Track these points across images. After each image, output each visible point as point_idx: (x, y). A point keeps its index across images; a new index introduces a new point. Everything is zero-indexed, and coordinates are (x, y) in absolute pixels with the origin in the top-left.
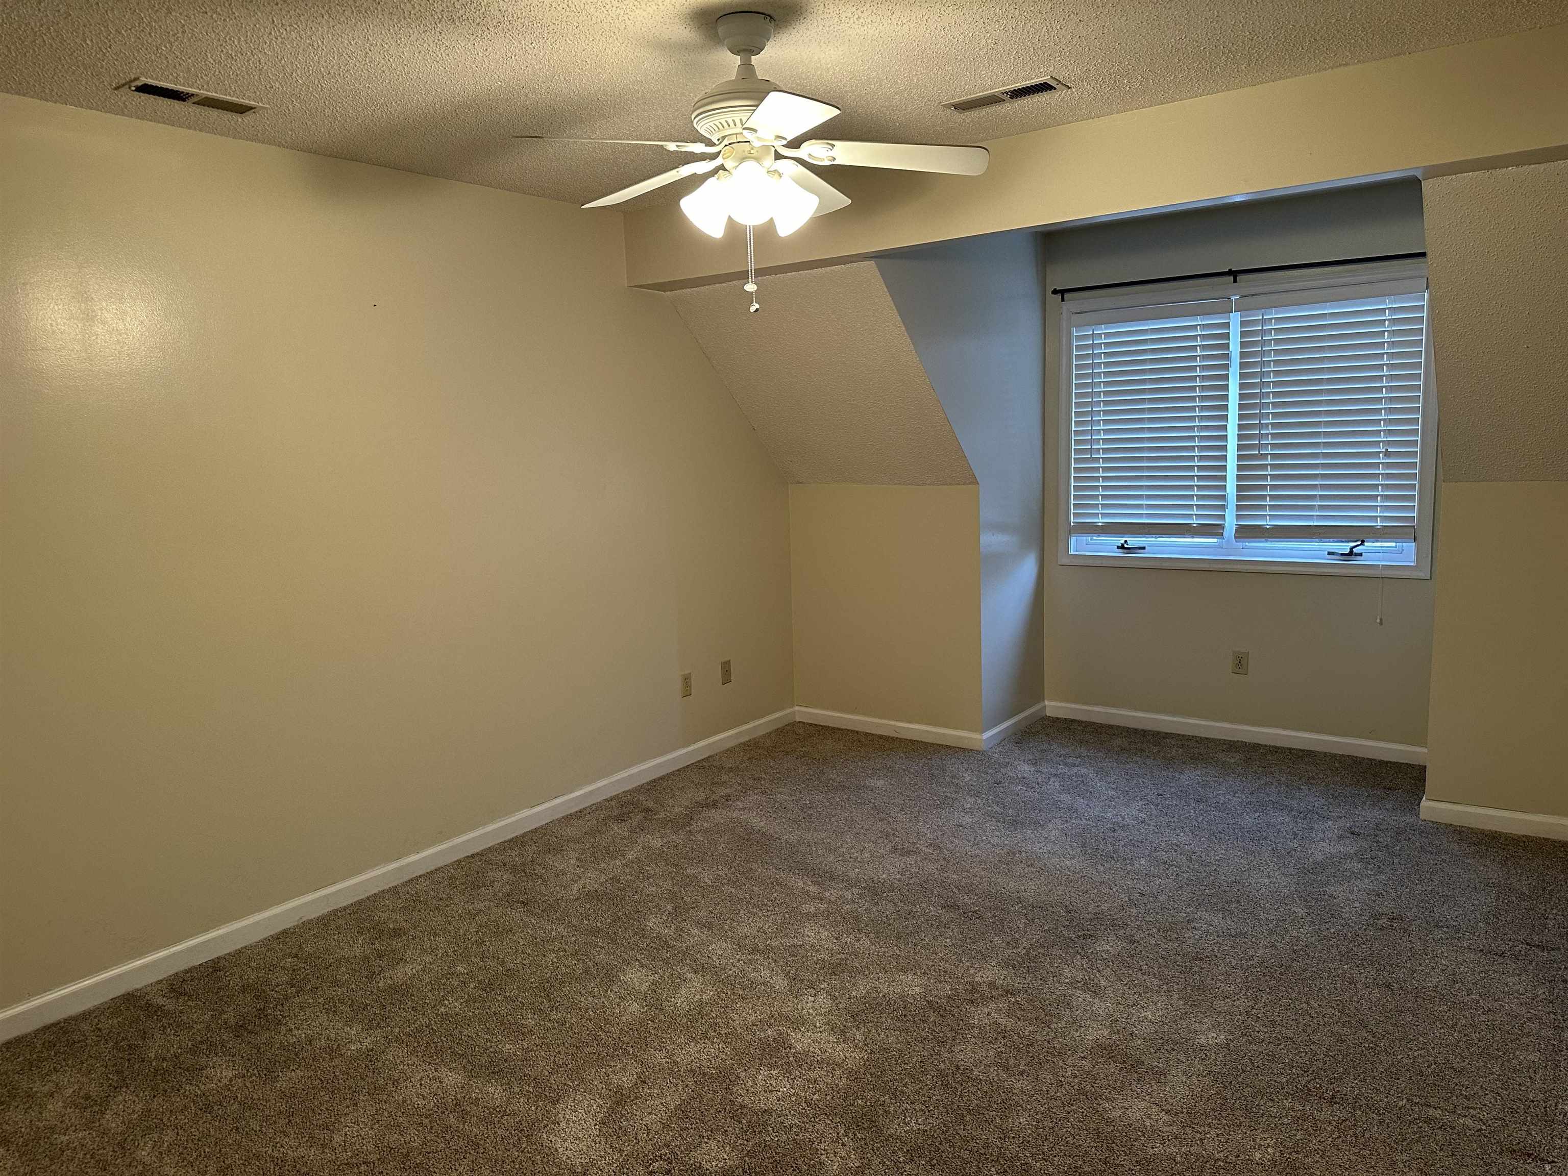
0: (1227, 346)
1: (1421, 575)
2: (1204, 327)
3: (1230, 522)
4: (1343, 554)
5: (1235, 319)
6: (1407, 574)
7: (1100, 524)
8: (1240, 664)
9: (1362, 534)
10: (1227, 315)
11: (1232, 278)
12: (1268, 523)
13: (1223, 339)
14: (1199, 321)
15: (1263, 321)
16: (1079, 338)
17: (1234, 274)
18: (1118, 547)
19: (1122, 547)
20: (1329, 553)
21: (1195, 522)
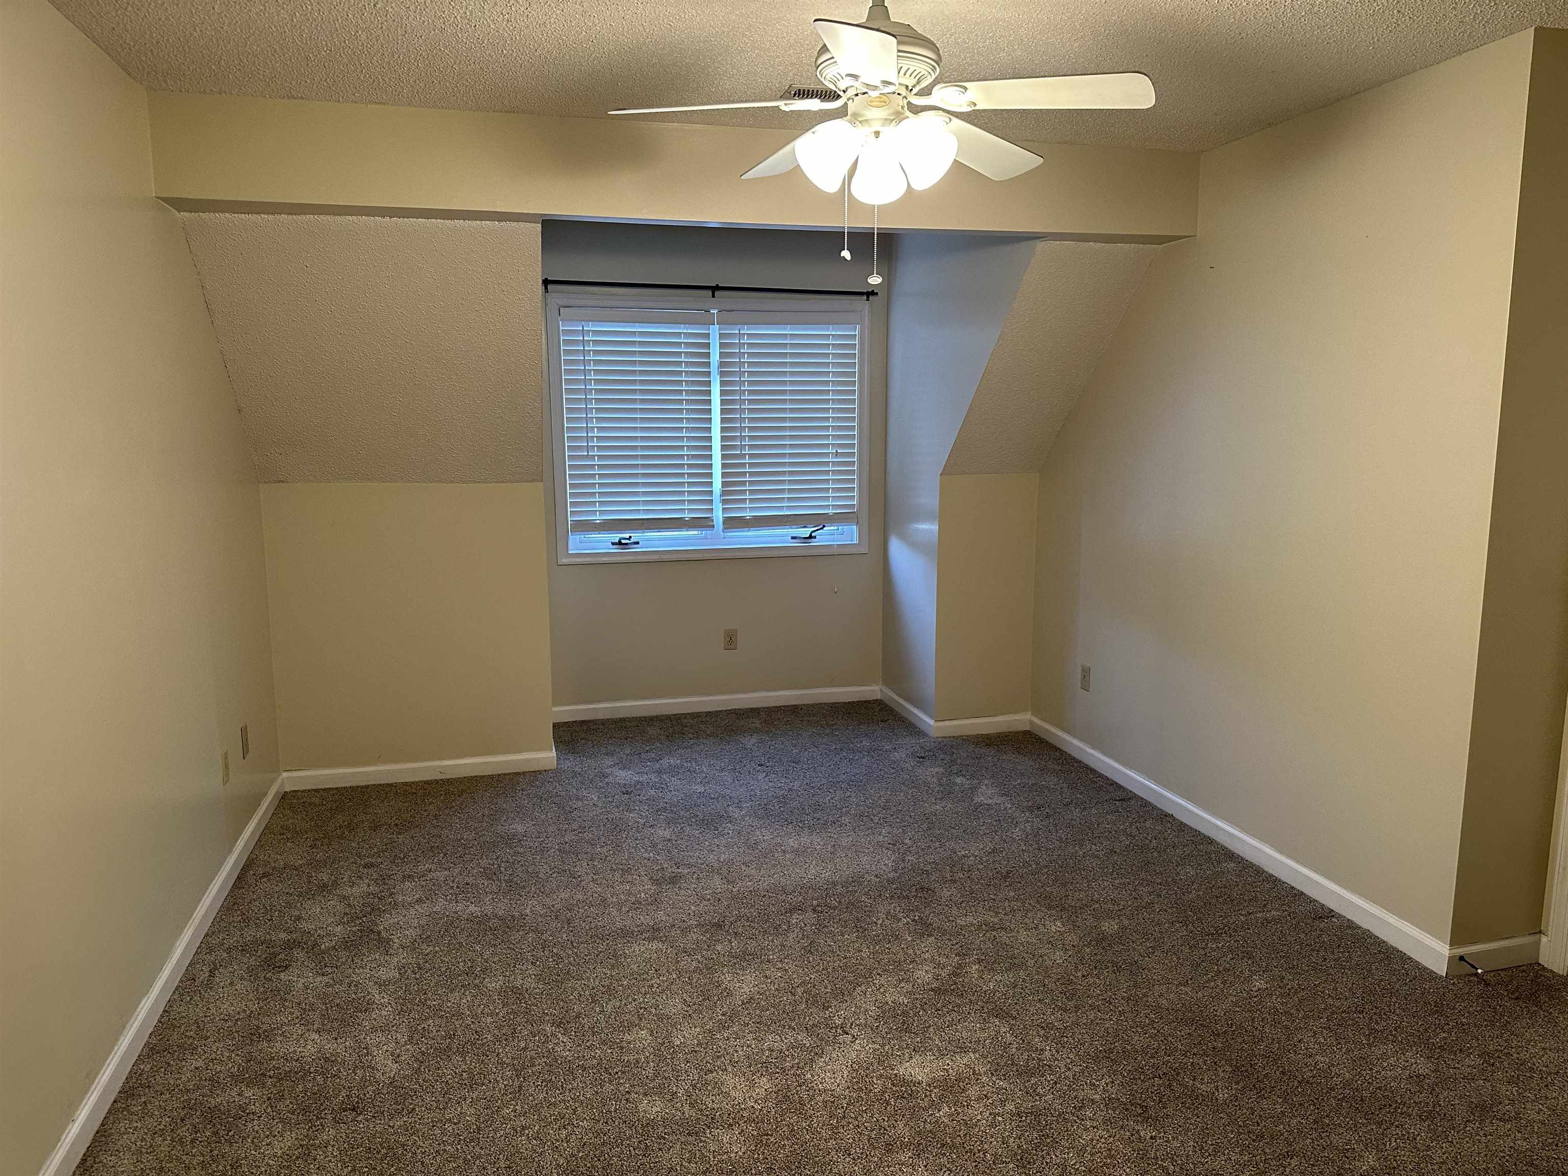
0: (708, 355)
1: (863, 551)
2: (688, 335)
3: (718, 516)
4: (805, 538)
5: (714, 331)
6: (854, 551)
7: (598, 521)
8: (731, 640)
9: (821, 521)
10: (707, 326)
11: (710, 293)
12: (748, 514)
13: (703, 348)
14: (682, 329)
15: (741, 336)
16: (566, 332)
17: (715, 289)
18: (613, 544)
19: (620, 543)
20: (793, 538)
21: (687, 516)
